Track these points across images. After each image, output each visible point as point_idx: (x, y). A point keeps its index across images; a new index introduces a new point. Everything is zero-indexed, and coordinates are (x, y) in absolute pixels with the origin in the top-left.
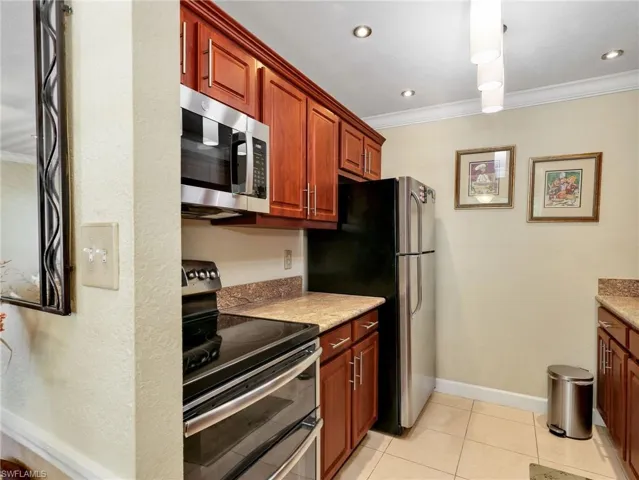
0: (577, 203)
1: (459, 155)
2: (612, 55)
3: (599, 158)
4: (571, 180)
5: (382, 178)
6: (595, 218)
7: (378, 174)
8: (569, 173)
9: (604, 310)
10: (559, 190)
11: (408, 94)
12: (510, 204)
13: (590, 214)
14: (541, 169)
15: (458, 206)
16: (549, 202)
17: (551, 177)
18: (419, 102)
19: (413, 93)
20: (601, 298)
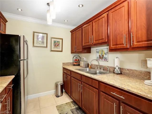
0: (59, 48)
1: (34, 32)
2: (66, 21)
3: (62, 39)
4: (58, 43)
5: (6, 34)
6: (62, 51)
8: (58, 42)
9: (64, 69)
10: (56, 45)
11: (20, 10)
12: (47, 47)
13: (61, 50)
14: (53, 40)
15: (34, 46)
16: (54, 47)
17: (55, 42)
18: (22, 14)
19: (22, 10)
20: (64, 67)
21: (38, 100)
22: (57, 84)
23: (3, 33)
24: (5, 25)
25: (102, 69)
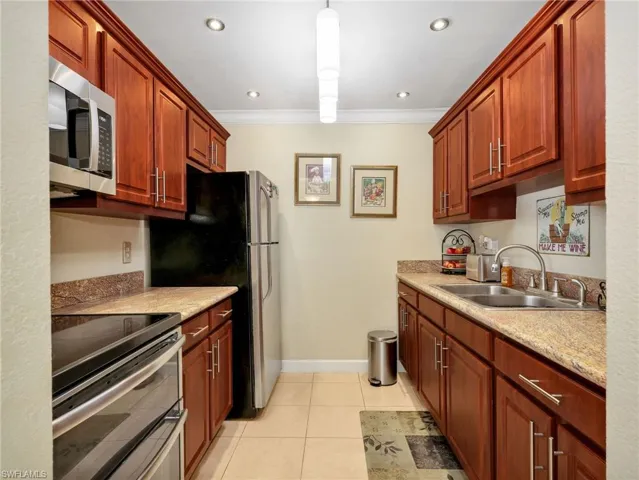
0: (383, 204)
1: (298, 157)
2: (403, 95)
3: (395, 170)
4: (380, 185)
5: (227, 171)
6: (394, 215)
7: (224, 167)
8: (378, 180)
9: (402, 284)
10: (371, 192)
11: (253, 95)
12: (338, 202)
13: (391, 212)
14: (360, 174)
15: (297, 202)
16: (364, 202)
17: (366, 182)
18: (263, 104)
19: (258, 94)
20: (399, 275)
21: (313, 379)
22: (373, 338)
23: (218, 170)
24: (224, 145)
25: (556, 289)
